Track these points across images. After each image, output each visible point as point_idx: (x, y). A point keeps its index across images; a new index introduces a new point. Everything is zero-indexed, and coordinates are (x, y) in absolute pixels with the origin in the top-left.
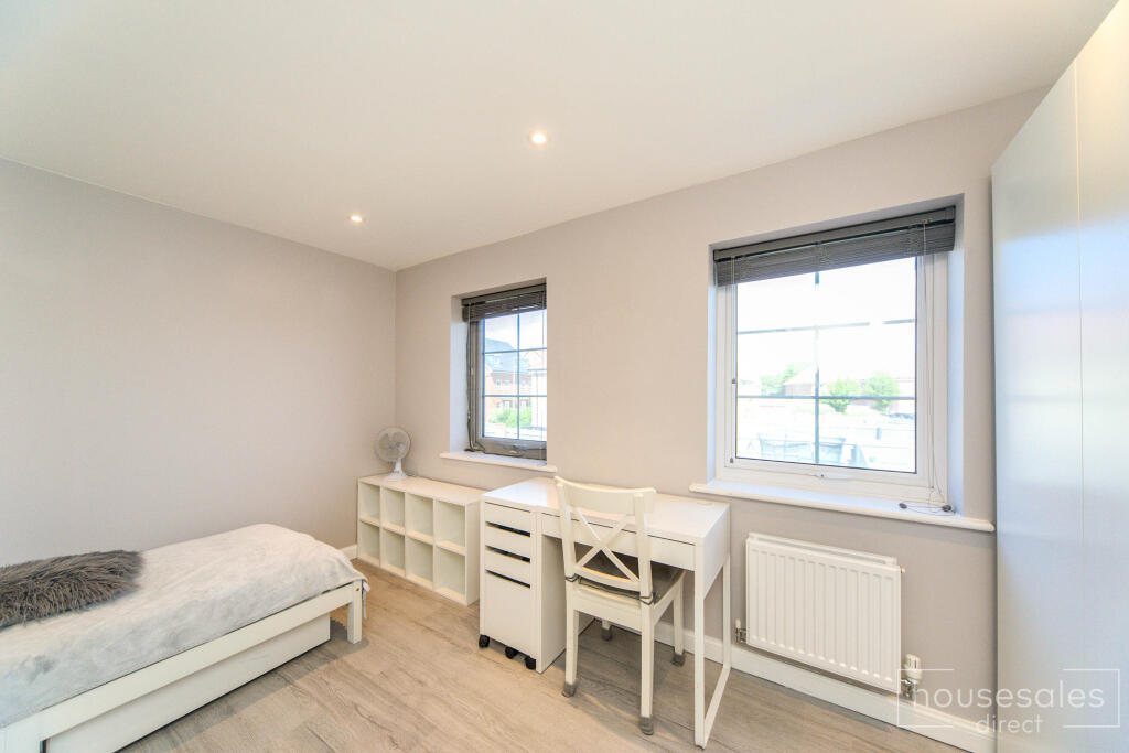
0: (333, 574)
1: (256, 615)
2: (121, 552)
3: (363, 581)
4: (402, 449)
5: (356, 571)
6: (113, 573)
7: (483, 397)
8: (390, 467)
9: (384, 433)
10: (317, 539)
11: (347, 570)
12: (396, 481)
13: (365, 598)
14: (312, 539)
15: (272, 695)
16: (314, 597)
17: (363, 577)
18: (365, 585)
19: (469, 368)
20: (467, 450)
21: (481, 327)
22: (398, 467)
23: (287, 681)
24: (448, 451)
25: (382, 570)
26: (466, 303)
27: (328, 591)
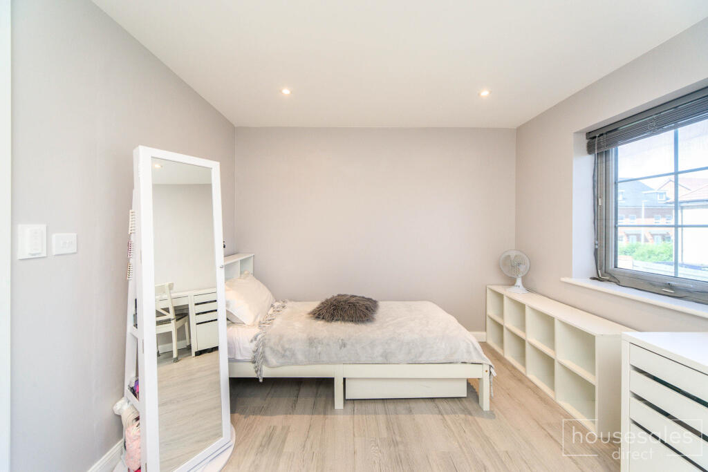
0: (469, 352)
1: (423, 359)
2: (371, 299)
3: (490, 366)
4: (522, 268)
5: (485, 356)
6: (367, 309)
7: (616, 228)
8: (512, 282)
9: (507, 254)
10: (459, 322)
11: (478, 353)
12: (517, 293)
13: (492, 379)
14: (456, 322)
15: (431, 415)
16: (457, 363)
17: (491, 364)
18: (492, 370)
19: (596, 199)
20: (594, 279)
21: (612, 156)
22: (519, 282)
23: (440, 412)
24: (570, 276)
25: (505, 360)
26: (592, 136)
27: (465, 363)
